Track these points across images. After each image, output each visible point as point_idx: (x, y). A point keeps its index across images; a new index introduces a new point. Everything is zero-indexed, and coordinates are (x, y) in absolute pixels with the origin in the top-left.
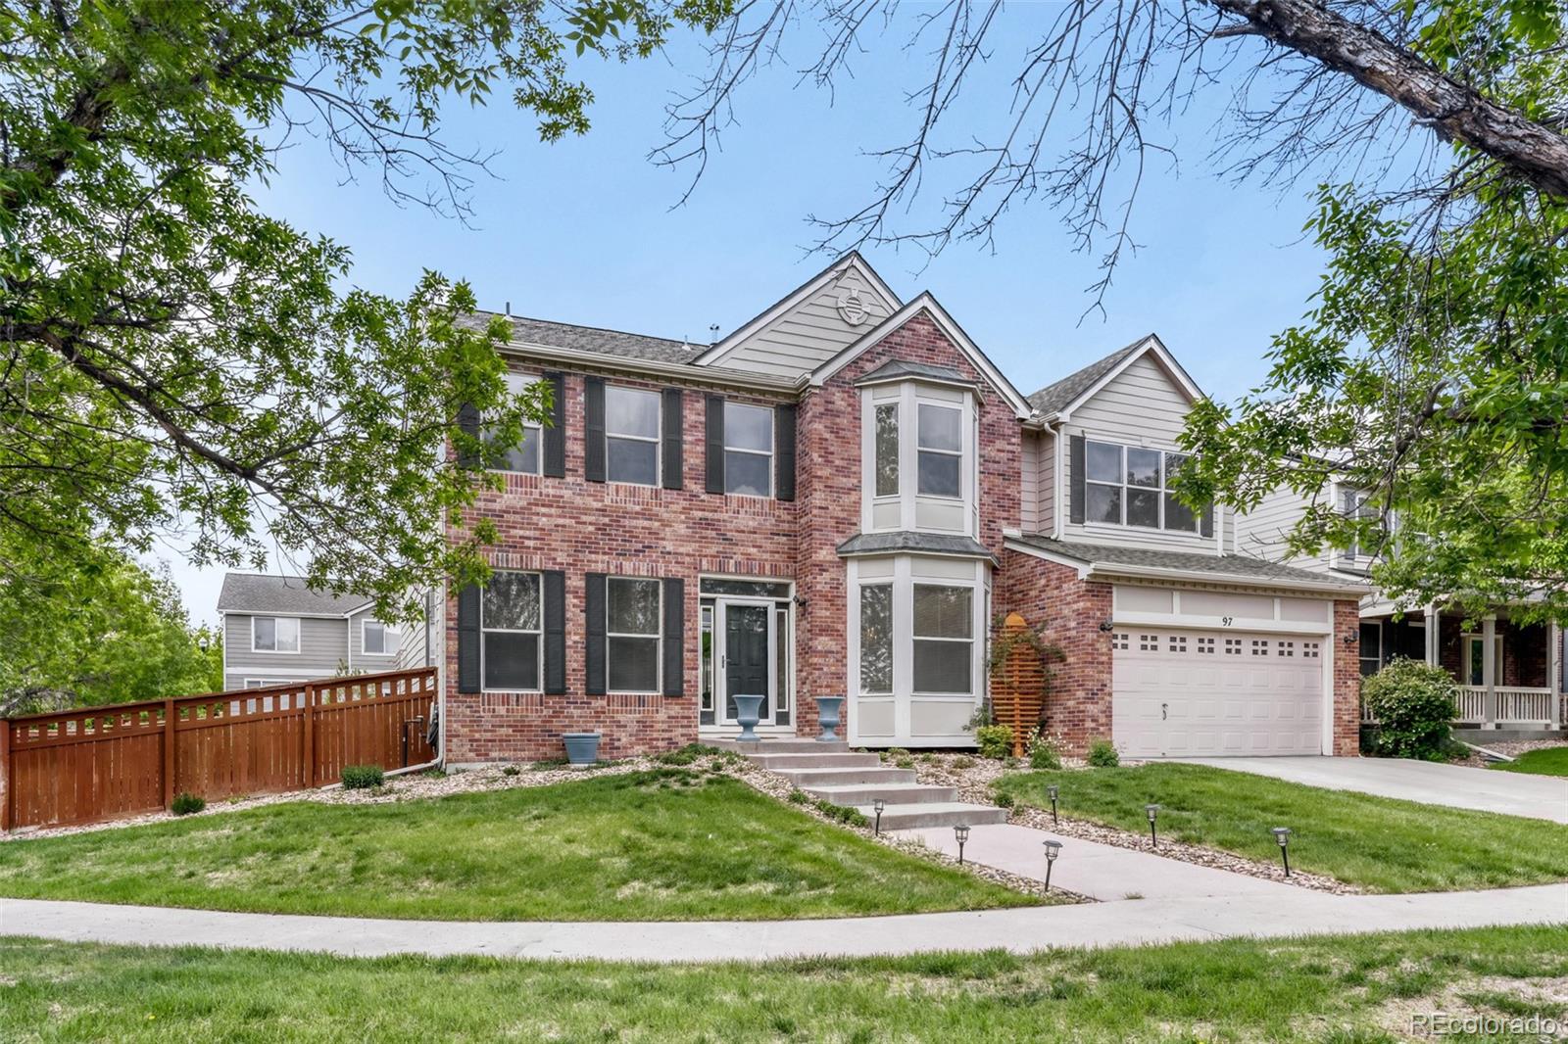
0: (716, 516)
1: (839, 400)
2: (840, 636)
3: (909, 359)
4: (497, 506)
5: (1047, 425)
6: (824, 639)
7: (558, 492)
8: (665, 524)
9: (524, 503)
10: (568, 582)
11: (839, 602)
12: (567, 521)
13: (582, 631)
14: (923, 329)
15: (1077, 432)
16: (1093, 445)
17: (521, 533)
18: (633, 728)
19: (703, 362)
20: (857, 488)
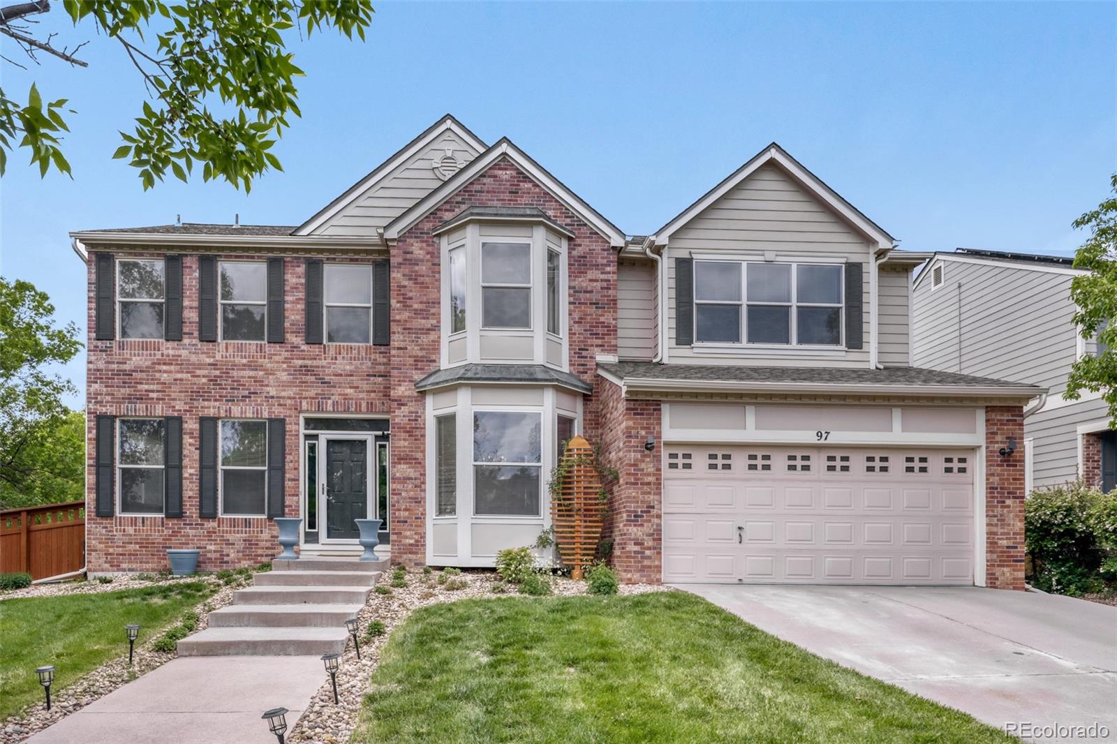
0: (315, 363)
1: (418, 250)
2: (419, 463)
3: (490, 203)
4: (127, 367)
5: (648, 251)
6: (403, 466)
7: (177, 353)
8: (269, 373)
9: (148, 363)
10: (185, 426)
11: (418, 433)
12: (184, 376)
13: (197, 465)
14: (505, 175)
15: (684, 254)
16: (700, 264)
17: (146, 387)
18: (240, 545)
19: (305, 232)
20: (436, 328)
